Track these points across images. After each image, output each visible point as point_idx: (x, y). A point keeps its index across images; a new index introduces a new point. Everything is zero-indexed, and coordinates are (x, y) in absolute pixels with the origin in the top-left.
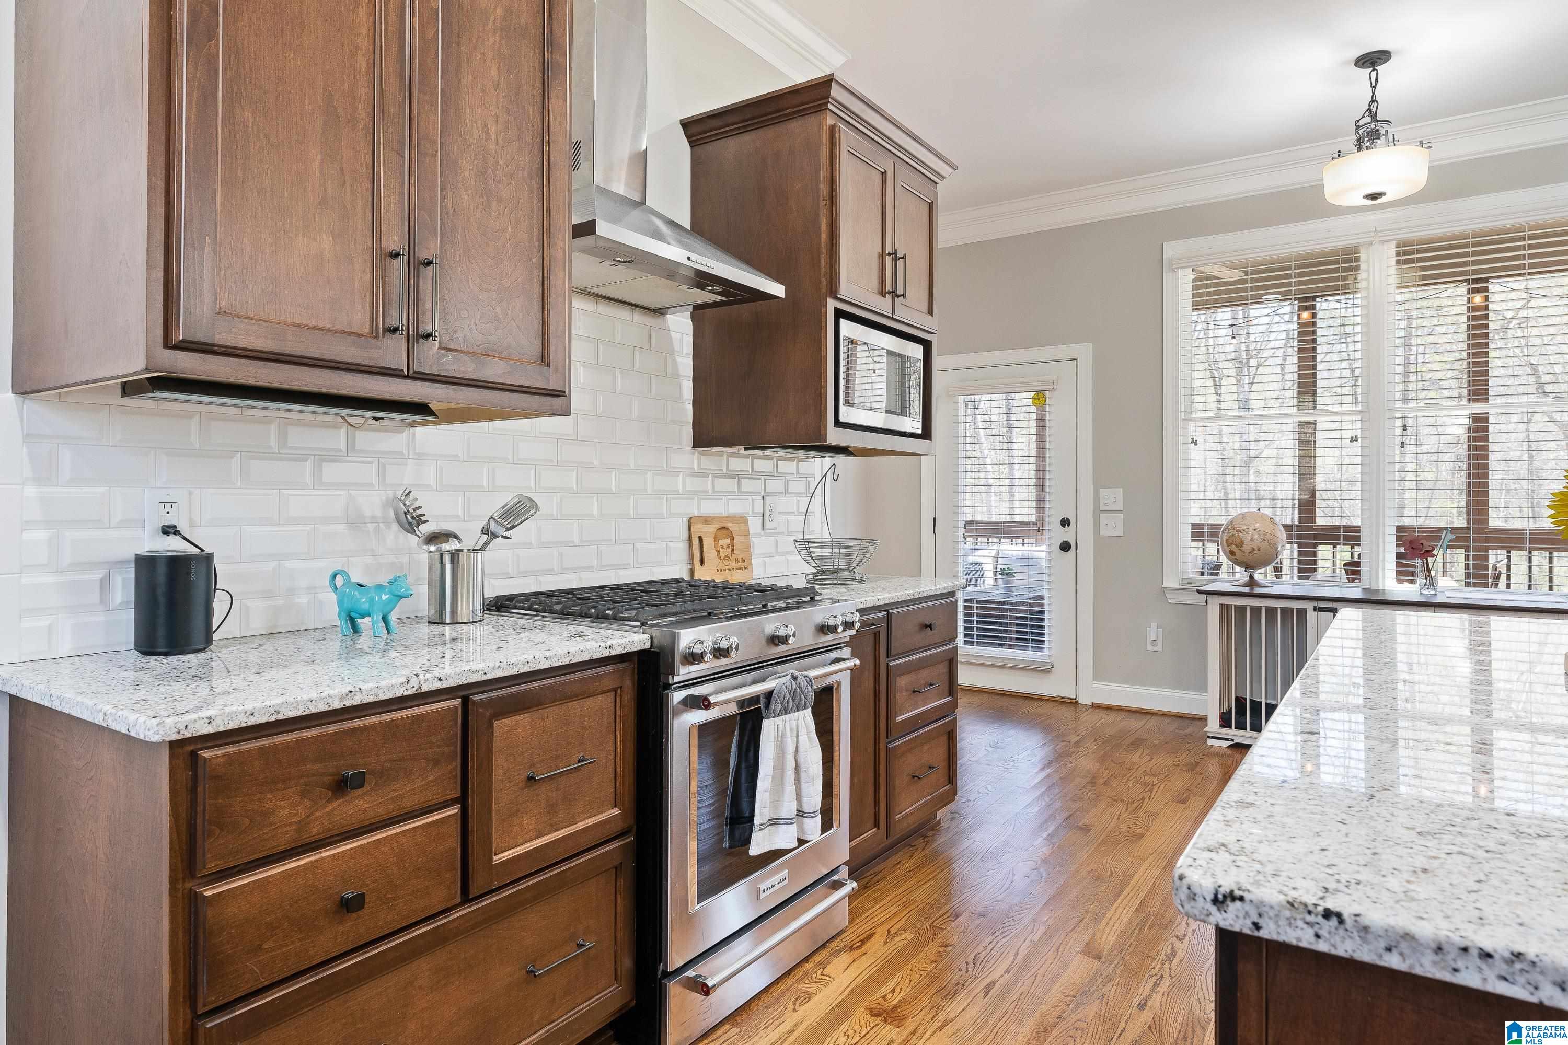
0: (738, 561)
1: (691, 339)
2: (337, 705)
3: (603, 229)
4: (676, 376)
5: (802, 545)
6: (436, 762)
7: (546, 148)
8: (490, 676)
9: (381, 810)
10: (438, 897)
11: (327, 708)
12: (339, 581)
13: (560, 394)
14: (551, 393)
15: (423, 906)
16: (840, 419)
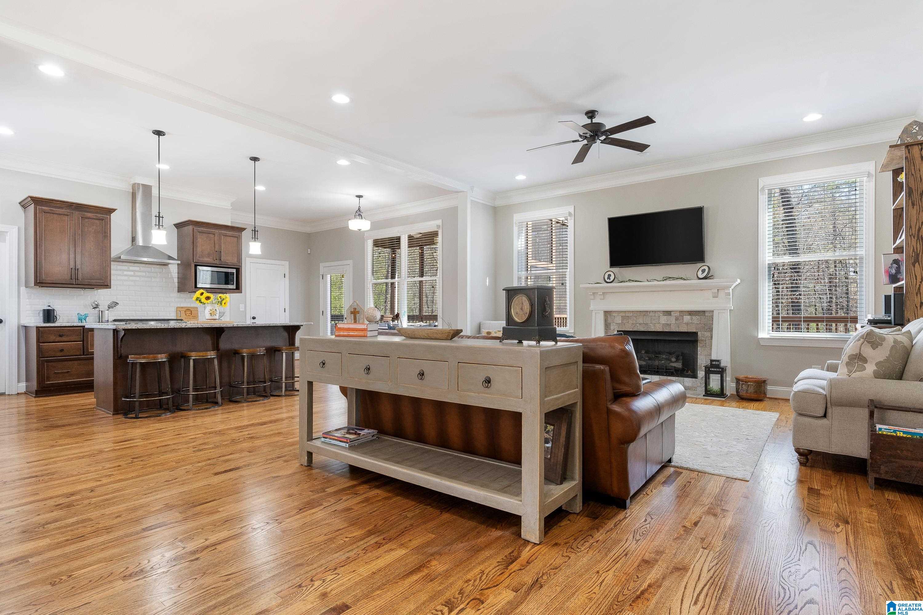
0: (193, 317)
1: (177, 269)
4: (172, 278)
6: (77, 335)
7: (104, 249)
9: (67, 340)
10: (78, 353)
11: (57, 326)
12: (80, 314)
13: (108, 285)
14: (106, 285)
15: (75, 354)
16: (198, 286)
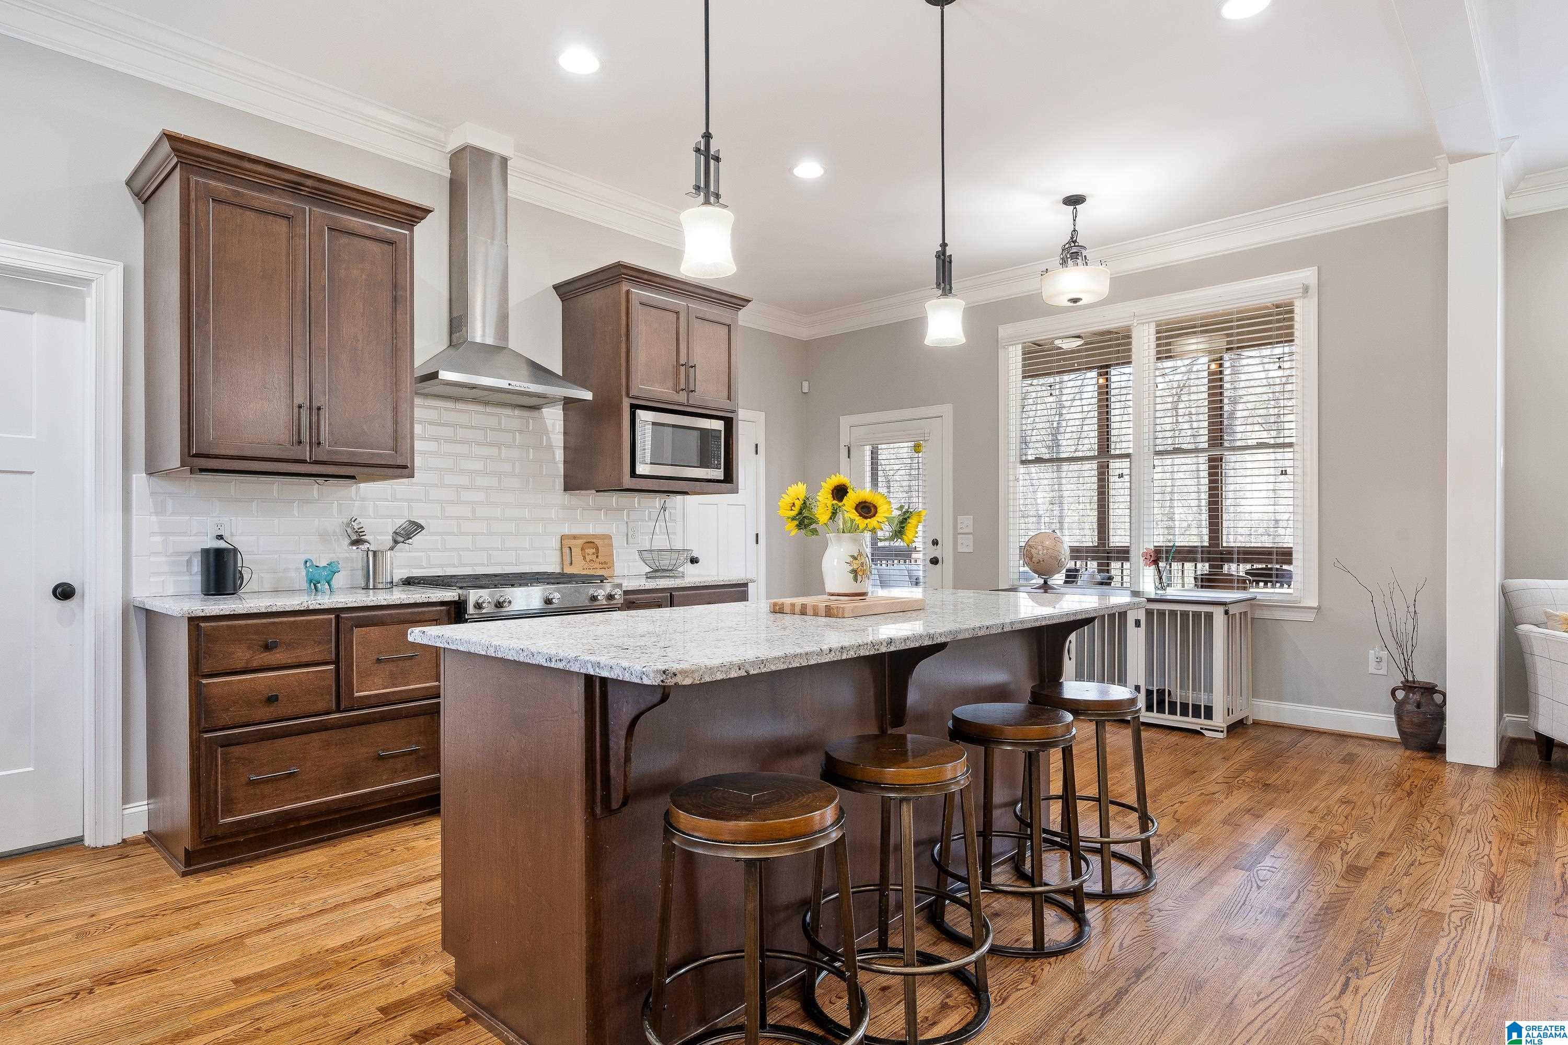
0: (602, 563)
1: (562, 423)
2: (263, 610)
3: (445, 375)
4: (550, 447)
5: (645, 555)
6: (320, 643)
7: (395, 341)
8: (349, 605)
9: (289, 661)
10: (321, 706)
11: (258, 611)
12: (308, 564)
13: (405, 467)
14: (399, 467)
15: (313, 708)
16: (637, 473)
